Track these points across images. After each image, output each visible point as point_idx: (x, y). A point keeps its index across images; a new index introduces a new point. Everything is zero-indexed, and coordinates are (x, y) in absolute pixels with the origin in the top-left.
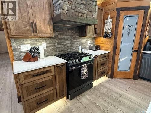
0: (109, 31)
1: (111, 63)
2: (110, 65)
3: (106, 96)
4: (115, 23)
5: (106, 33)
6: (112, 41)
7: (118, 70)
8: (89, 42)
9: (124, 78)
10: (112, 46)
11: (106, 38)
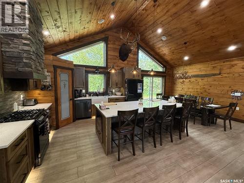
0: (48, 84)
1: (55, 114)
2: (54, 117)
3: (67, 140)
4: (53, 77)
5: (44, 86)
6: (53, 93)
7: (62, 119)
8: (22, 96)
9: (68, 124)
10: (53, 98)
11: (44, 90)
